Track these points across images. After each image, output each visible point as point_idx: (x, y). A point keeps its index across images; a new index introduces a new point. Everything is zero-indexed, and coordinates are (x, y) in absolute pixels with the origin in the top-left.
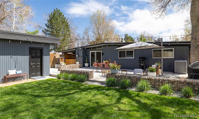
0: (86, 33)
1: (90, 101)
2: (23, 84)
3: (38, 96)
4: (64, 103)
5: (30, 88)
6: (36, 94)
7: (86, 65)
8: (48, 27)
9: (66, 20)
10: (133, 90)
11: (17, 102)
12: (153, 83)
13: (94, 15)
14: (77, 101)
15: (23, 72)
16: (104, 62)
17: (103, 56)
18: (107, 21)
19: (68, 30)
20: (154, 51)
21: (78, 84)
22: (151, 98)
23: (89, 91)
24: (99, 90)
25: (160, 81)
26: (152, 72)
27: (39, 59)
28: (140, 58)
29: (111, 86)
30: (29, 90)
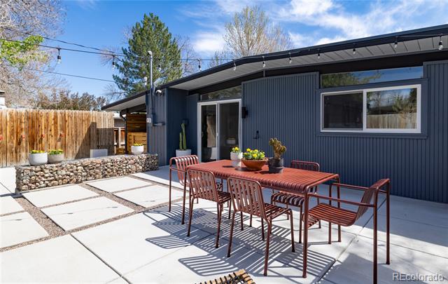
9: (172, 40)
16: (238, 155)
17: (248, 118)
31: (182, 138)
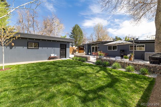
0: (91, 36)
1: (83, 70)
2: (56, 61)
3: (60, 66)
4: (70, 70)
5: (58, 63)
6: (60, 65)
7: (89, 53)
8: (72, 34)
9: (81, 30)
10: (110, 68)
11: (51, 68)
12: (123, 65)
13: (96, 26)
14: (77, 70)
15: (57, 55)
17: (99, 49)
18: (104, 29)
19: (82, 35)
20: (131, 46)
21: (81, 63)
22: (118, 73)
23: (85, 66)
24: (90, 66)
25: (127, 64)
26: (126, 59)
27: (65, 50)
28: (121, 50)
29: (97, 65)
30: (58, 64)
31: (89, 51)
